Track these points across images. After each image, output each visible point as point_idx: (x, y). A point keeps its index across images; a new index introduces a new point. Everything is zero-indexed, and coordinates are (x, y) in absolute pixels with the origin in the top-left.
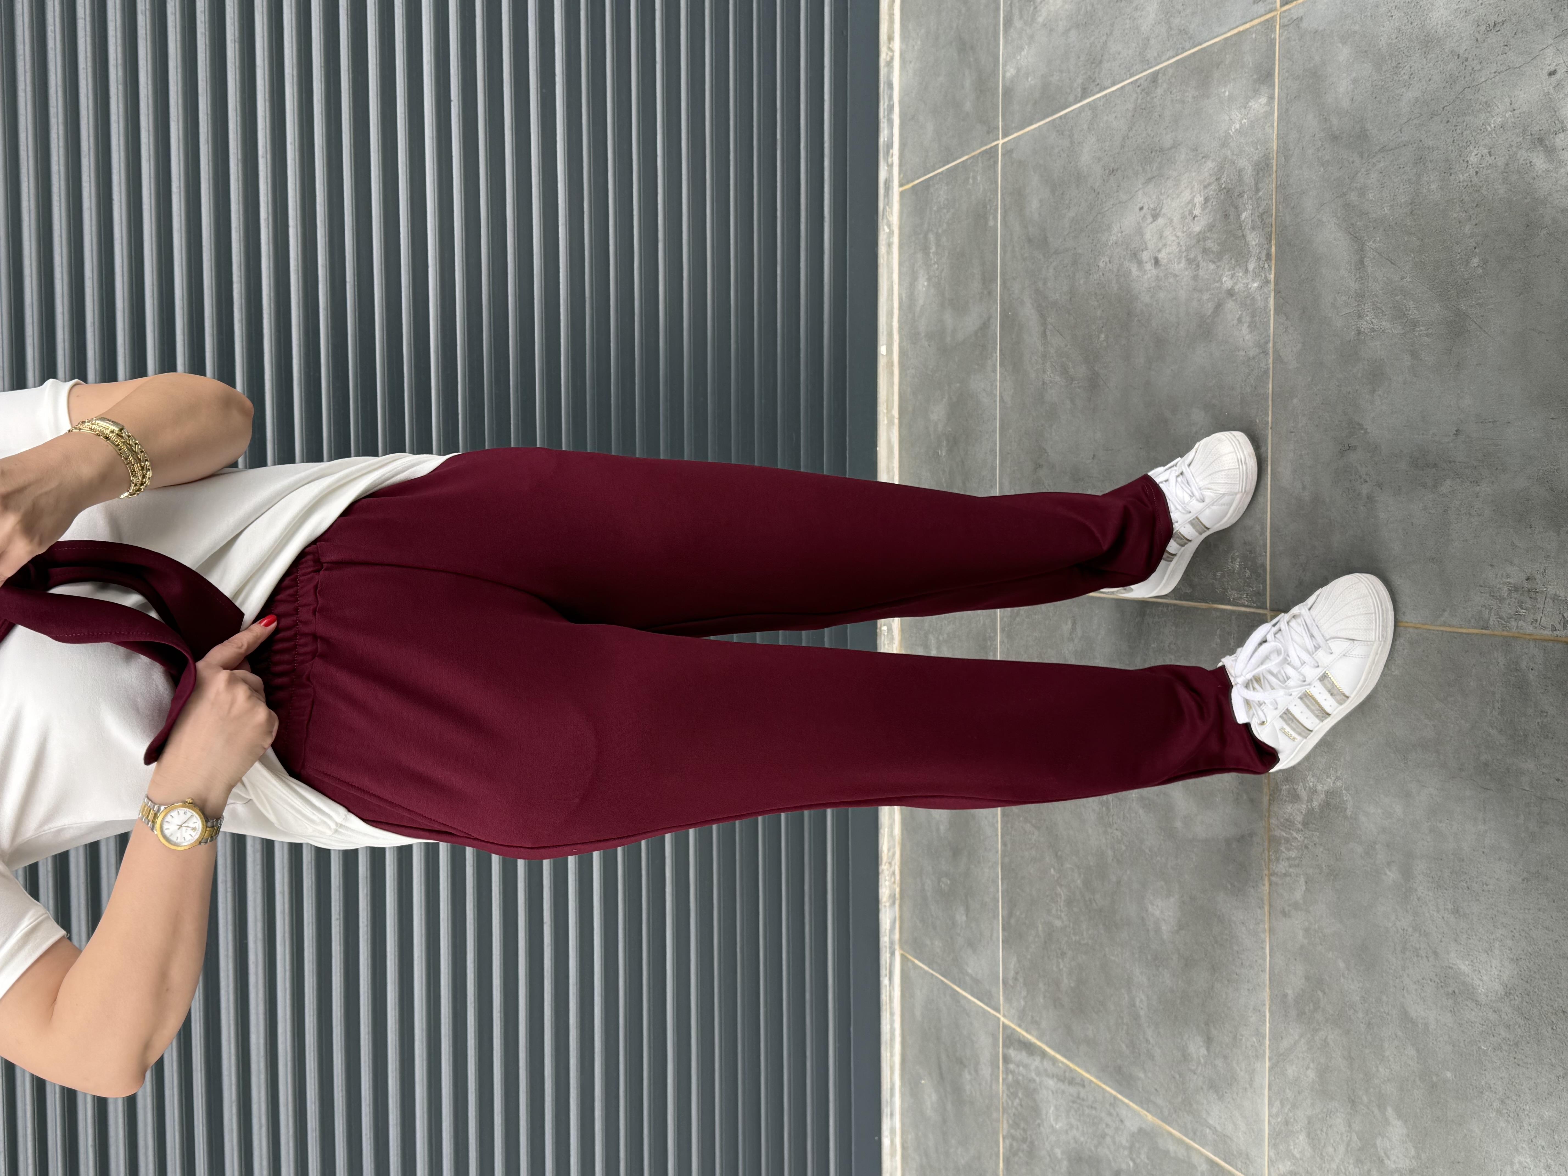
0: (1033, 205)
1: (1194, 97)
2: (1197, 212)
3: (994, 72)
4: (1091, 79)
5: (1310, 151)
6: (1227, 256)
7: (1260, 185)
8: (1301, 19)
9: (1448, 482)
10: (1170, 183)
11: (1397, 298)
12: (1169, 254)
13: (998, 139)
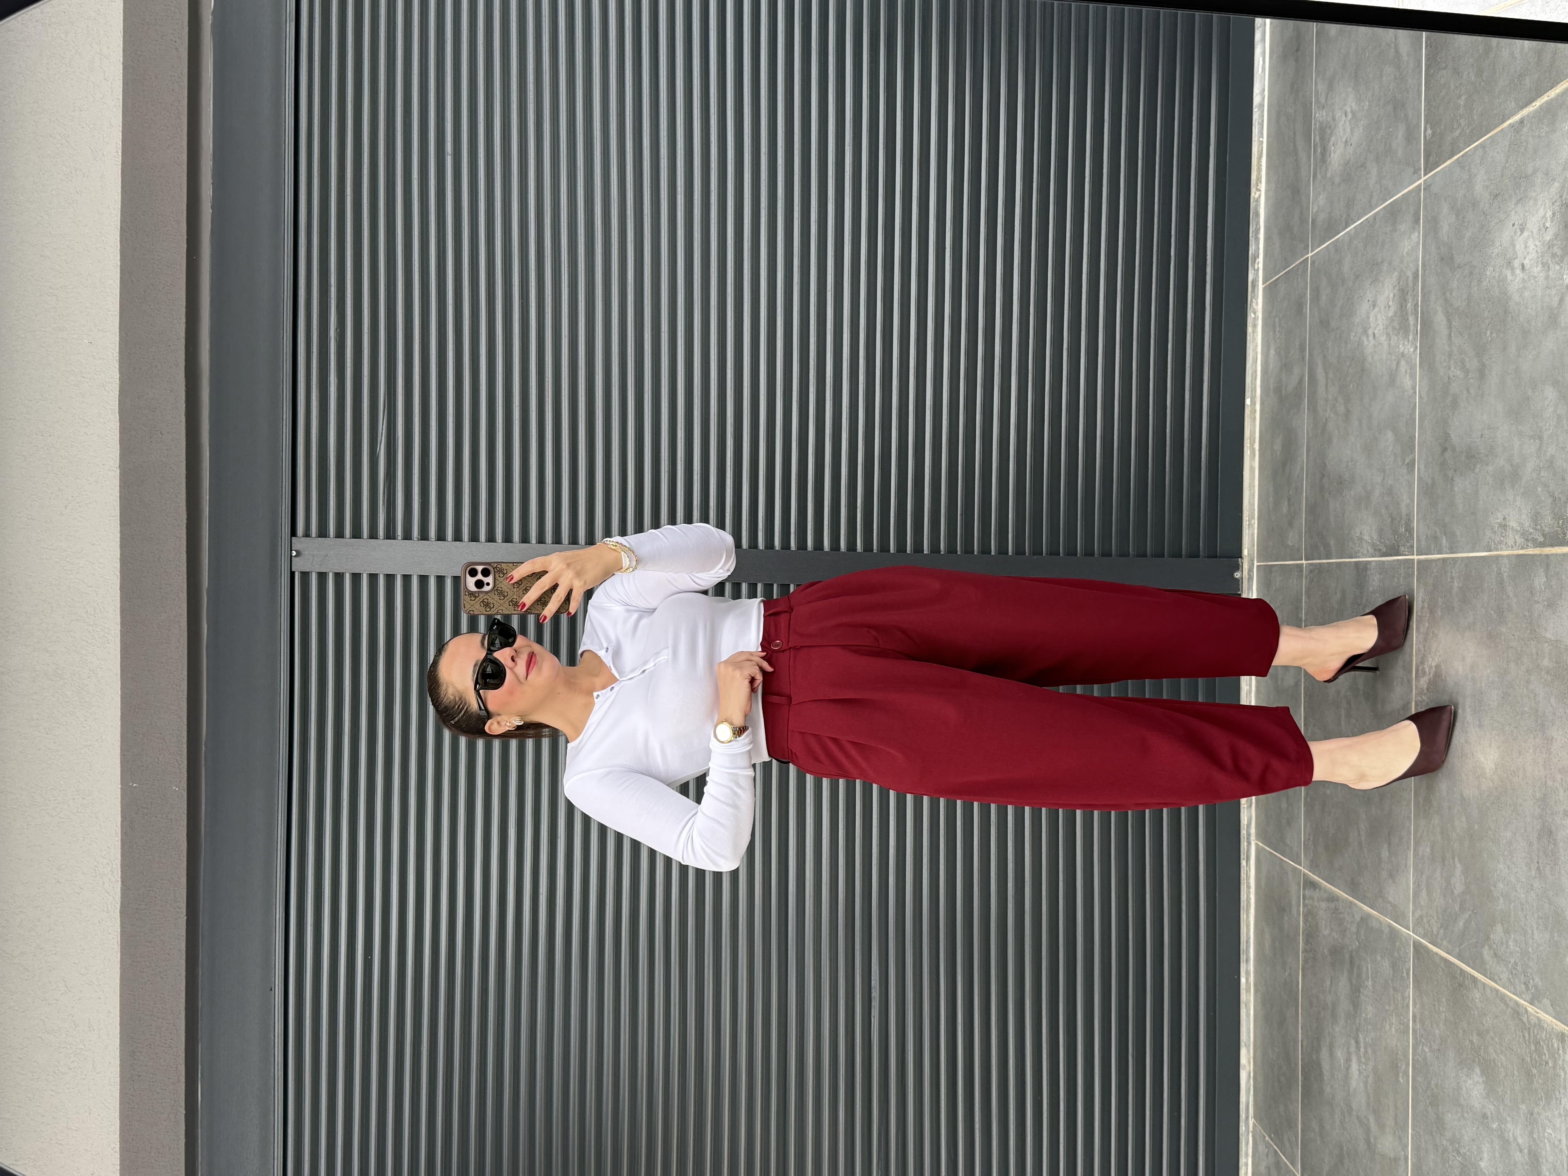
0: (1324, 298)
1: (1390, 231)
2: (1390, 303)
3: (1308, 208)
4: (1349, 215)
5: (1433, 267)
6: (1402, 332)
7: (1415, 287)
8: (1430, 185)
9: (1478, 466)
10: (1380, 285)
11: (1462, 356)
12: (1379, 330)
13: (1308, 253)
